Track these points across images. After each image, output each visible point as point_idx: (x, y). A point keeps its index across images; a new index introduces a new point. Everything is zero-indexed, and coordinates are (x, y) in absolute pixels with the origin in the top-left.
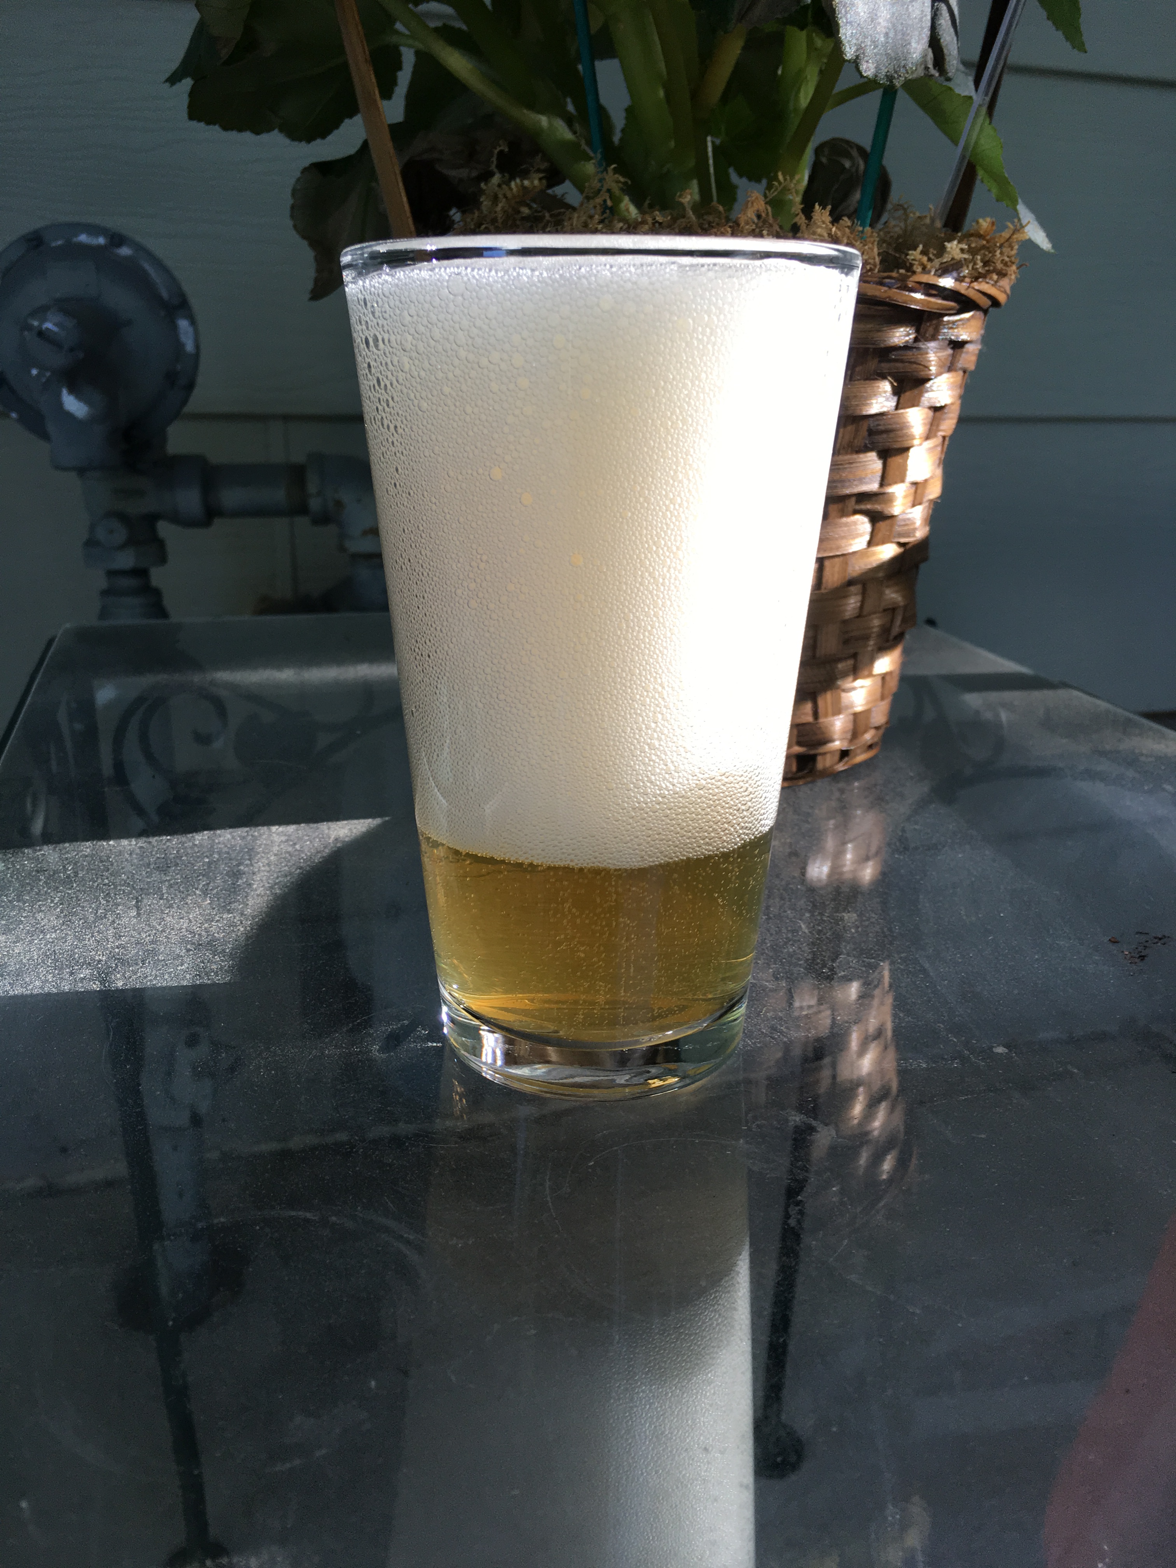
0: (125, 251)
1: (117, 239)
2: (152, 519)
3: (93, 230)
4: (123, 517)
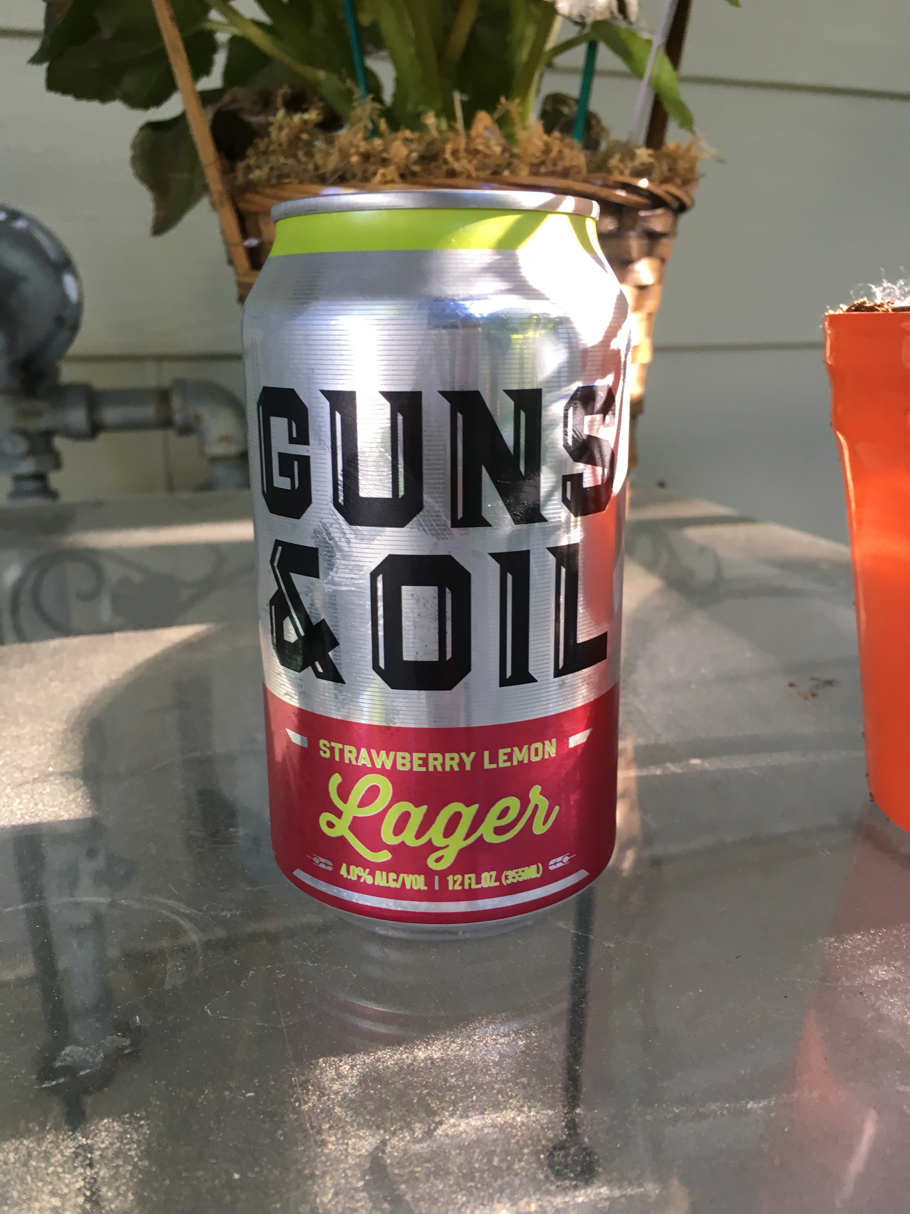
0: (20, 224)
1: (13, 215)
2: (48, 435)
4: (25, 434)
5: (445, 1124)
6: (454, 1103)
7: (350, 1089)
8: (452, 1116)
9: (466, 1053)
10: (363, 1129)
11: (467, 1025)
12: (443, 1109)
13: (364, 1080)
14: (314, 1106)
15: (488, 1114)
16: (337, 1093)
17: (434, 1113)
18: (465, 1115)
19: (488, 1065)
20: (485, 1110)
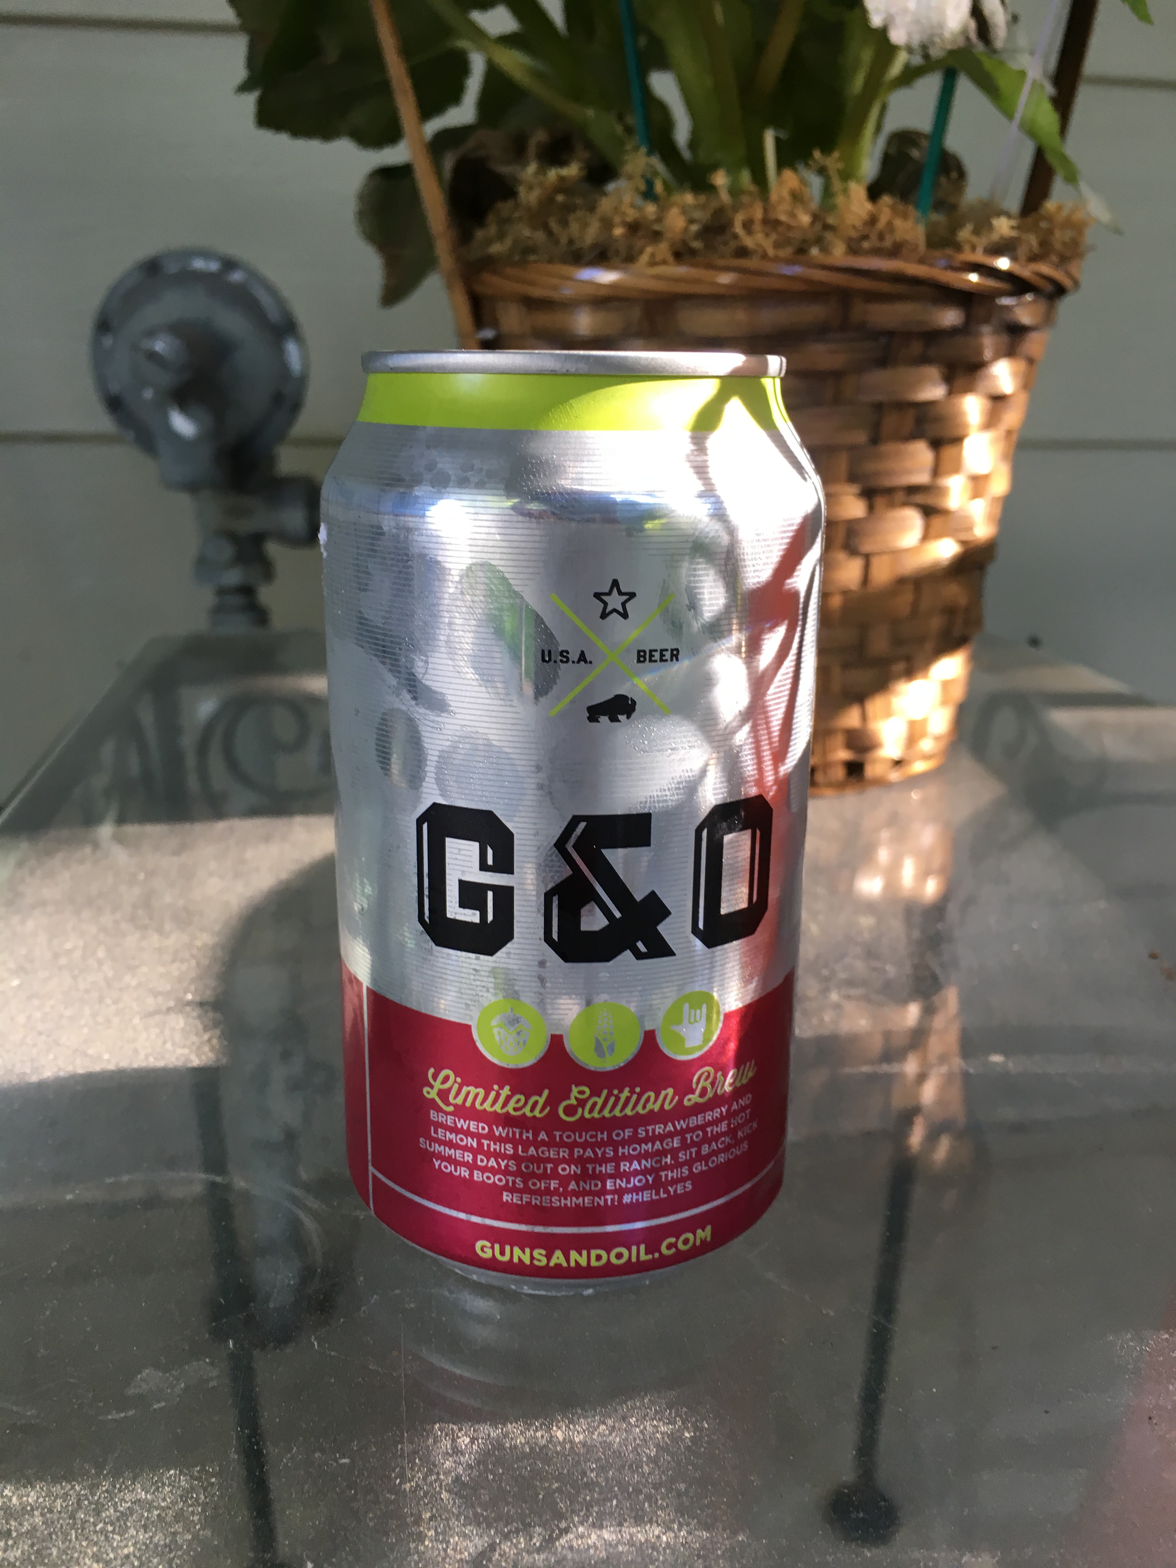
0: (237, 277)
1: (229, 264)
2: (258, 539)
3: (206, 254)
4: (232, 537)
5: (572, 1533)
6: (589, 1506)
7: (464, 1470)
8: (582, 1523)
9: (616, 1439)
10: (470, 1524)
11: (625, 1402)
12: (573, 1512)
13: (483, 1458)
14: (417, 1485)
15: (628, 1527)
16: (447, 1473)
17: (561, 1516)
18: (598, 1525)
19: (641, 1461)
20: (625, 1520)
